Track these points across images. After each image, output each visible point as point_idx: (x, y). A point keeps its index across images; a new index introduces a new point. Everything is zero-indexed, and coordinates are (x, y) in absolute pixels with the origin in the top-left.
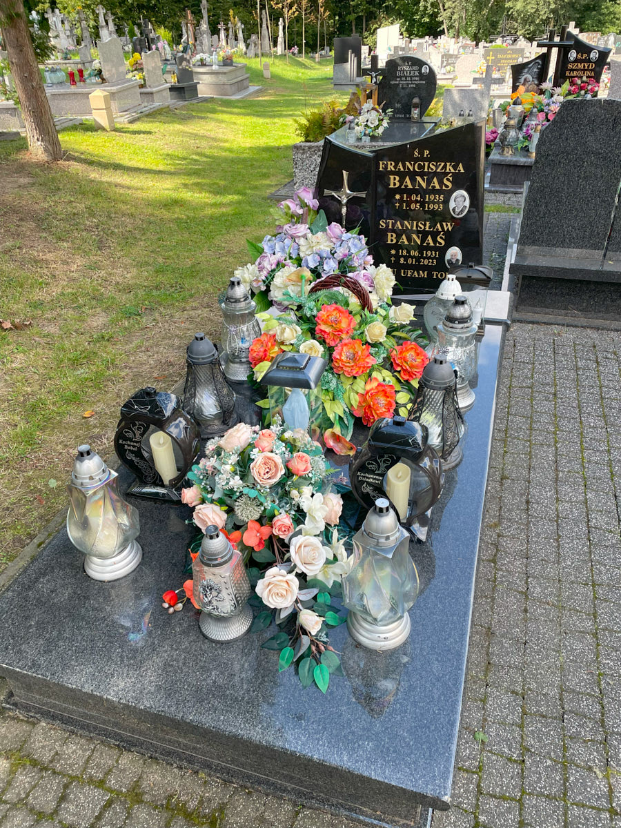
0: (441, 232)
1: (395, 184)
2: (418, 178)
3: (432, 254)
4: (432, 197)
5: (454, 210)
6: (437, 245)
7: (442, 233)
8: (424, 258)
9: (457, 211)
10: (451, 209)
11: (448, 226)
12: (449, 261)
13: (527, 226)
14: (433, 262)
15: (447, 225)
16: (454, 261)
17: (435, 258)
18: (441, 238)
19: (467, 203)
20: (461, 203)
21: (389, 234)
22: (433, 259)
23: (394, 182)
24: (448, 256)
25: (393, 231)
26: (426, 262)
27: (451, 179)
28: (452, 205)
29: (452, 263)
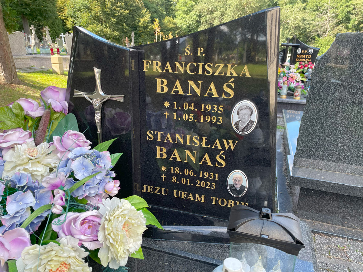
0: (220, 150)
1: (162, 89)
2: (191, 83)
3: (210, 176)
4: (209, 107)
5: (237, 124)
6: (217, 165)
7: (222, 152)
8: (201, 180)
9: (242, 126)
10: (233, 123)
11: (230, 145)
12: (232, 186)
13: (303, 142)
14: (211, 186)
15: (228, 143)
16: (238, 187)
17: (214, 180)
18: (221, 157)
19: (255, 117)
20: (247, 117)
21: (159, 148)
22: (211, 181)
23: (162, 86)
24: (230, 181)
25: (162, 144)
26: (203, 184)
27: (233, 85)
28: (234, 118)
29: (236, 189)
